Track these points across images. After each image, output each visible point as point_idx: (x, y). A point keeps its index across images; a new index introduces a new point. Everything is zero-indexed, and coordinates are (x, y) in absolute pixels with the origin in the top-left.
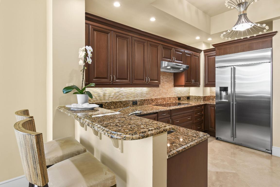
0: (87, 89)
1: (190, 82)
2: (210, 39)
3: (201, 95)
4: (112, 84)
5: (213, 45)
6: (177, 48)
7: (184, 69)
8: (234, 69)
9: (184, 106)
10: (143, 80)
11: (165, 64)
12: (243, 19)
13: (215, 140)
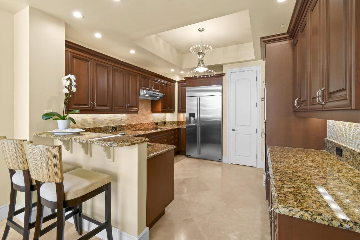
0: (70, 116)
1: (166, 109)
2: (182, 72)
3: (176, 120)
4: (93, 111)
5: (185, 78)
6: (154, 78)
7: (161, 97)
8: (199, 98)
9: (160, 130)
10: (123, 106)
11: (143, 92)
12: (201, 65)
13: (186, 158)
